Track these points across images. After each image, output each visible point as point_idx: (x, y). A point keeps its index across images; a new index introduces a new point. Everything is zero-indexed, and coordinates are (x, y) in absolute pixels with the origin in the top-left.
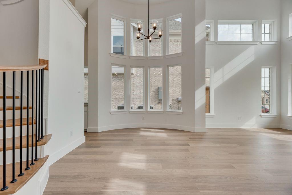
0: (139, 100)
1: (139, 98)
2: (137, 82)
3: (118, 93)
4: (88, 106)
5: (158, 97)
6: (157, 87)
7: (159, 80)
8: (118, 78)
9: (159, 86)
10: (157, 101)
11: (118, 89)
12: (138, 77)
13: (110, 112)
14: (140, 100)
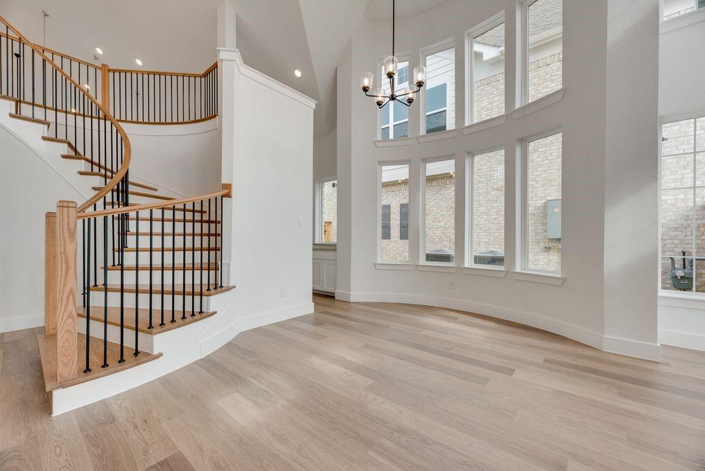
0: (484, 240)
1: (483, 234)
2: (481, 191)
3: (434, 222)
4: (336, 250)
5: (546, 232)
6: (543, 202)
7: (550, 181)
8: (432, 188)
9: (549, 198)
10: (541, 244)
11: (433, 214)
12: (482, 180)
13: (375, 264)
14: (487, 240)
